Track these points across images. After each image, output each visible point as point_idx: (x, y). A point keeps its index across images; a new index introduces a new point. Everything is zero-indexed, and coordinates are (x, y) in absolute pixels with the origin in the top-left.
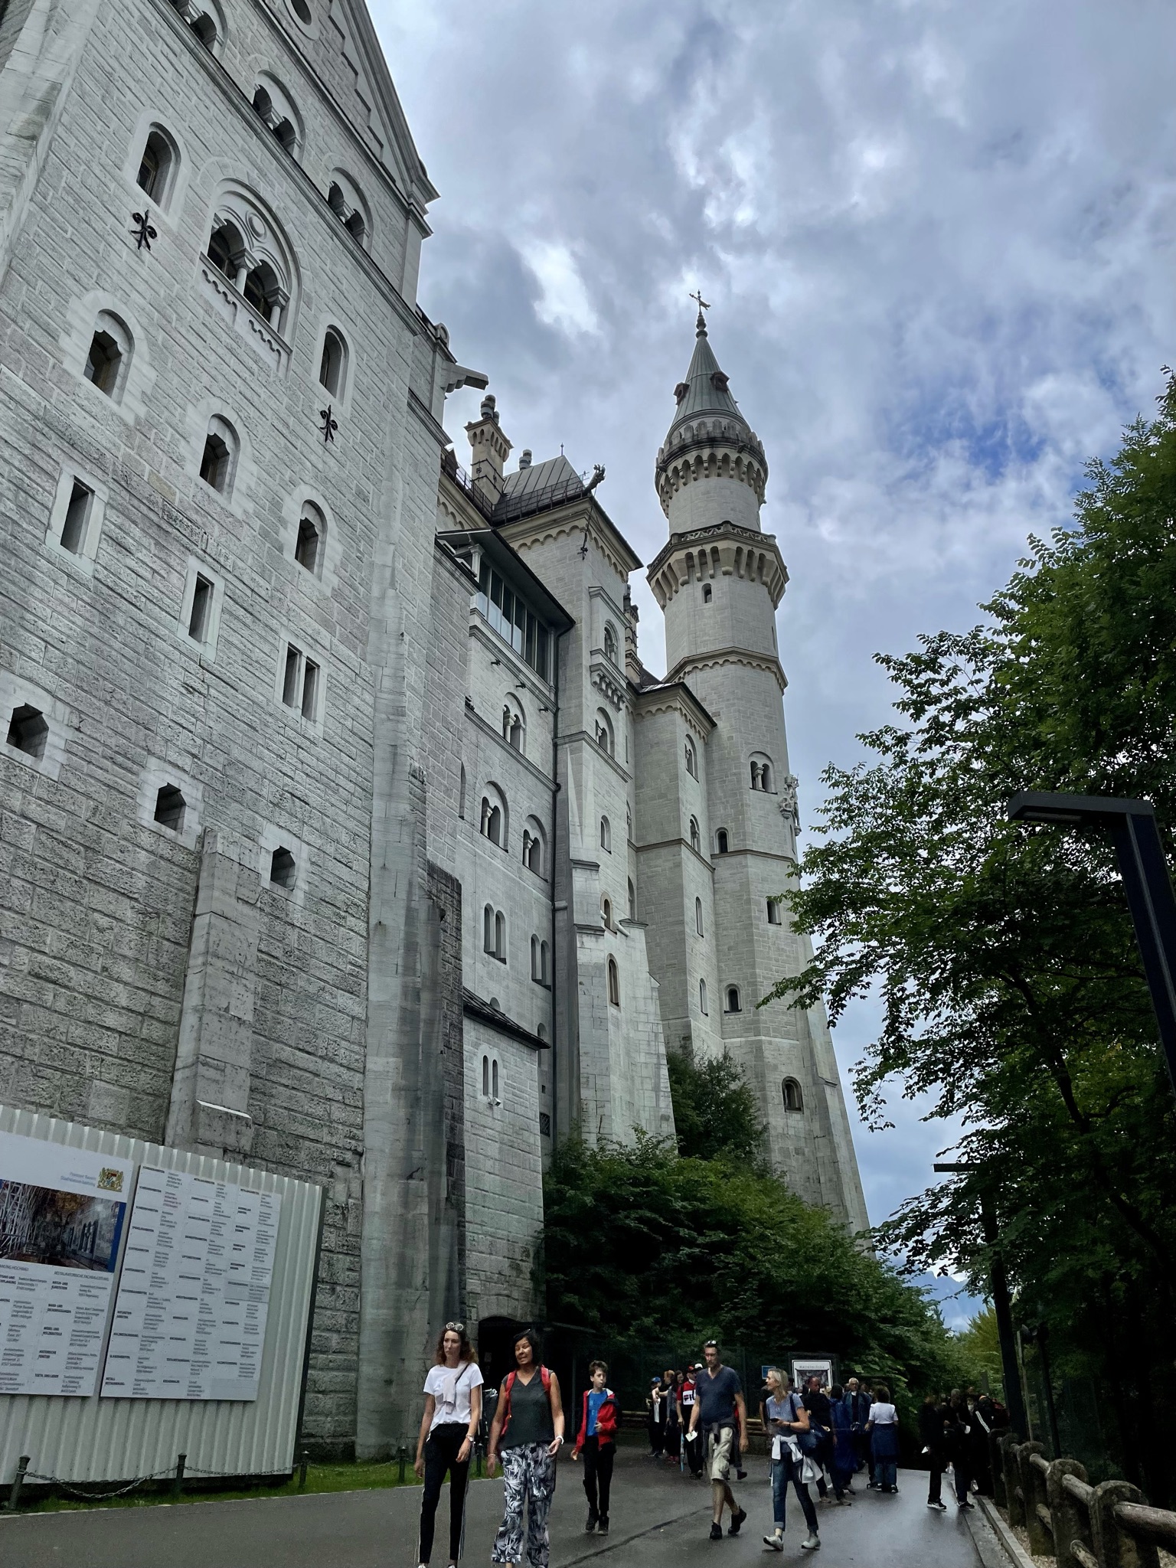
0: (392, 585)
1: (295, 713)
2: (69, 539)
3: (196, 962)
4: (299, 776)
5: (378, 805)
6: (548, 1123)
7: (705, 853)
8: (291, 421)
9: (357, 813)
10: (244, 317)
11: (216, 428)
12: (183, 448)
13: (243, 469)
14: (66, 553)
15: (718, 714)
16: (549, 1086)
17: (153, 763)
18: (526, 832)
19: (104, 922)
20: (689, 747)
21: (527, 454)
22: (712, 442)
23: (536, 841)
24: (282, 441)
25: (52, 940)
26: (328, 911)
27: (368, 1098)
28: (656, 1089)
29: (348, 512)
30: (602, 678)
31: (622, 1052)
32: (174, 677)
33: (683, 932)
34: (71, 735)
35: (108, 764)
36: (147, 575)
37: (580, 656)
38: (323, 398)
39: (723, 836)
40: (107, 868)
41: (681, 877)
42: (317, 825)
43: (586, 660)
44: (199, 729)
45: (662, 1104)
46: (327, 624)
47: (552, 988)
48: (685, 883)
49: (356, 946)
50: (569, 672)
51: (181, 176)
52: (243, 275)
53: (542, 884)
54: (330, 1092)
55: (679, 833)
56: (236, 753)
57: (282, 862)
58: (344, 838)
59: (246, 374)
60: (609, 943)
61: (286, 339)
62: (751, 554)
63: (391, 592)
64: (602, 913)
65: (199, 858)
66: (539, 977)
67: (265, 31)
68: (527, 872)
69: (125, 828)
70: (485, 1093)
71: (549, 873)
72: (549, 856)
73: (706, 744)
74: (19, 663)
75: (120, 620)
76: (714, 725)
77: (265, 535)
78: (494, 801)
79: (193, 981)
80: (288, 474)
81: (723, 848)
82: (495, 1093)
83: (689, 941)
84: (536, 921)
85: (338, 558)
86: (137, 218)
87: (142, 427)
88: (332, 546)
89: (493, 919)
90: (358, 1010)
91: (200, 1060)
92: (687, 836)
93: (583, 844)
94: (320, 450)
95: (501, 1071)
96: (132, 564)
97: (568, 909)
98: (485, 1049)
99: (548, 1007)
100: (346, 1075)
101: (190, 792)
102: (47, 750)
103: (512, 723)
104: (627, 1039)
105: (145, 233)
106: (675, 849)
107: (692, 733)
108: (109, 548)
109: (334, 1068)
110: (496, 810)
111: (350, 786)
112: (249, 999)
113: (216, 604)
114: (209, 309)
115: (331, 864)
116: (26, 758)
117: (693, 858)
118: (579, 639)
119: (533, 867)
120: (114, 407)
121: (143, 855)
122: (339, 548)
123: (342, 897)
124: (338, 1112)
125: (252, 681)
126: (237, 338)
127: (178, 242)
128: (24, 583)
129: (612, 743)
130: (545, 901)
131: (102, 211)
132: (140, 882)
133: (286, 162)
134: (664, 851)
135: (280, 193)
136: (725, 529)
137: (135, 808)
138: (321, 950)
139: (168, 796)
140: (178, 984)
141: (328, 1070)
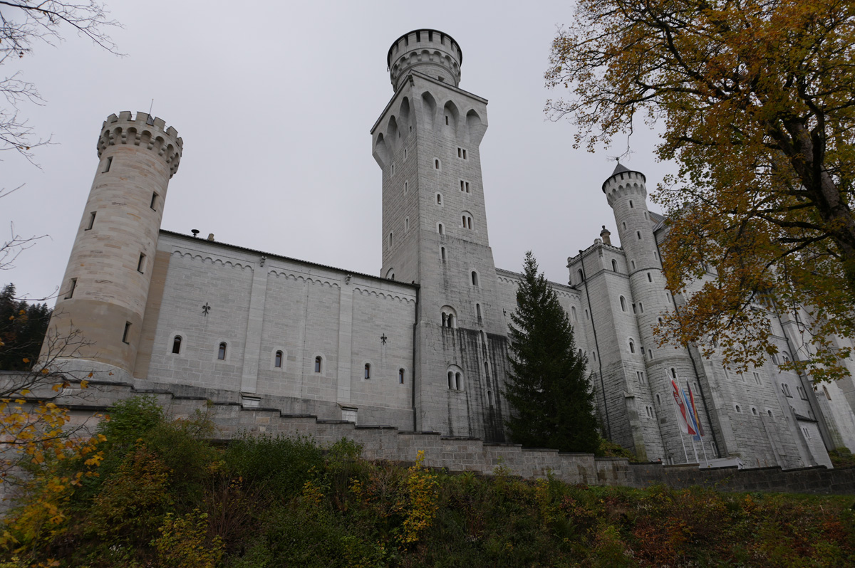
1: (759, 385)
2: (728, 377)
3: (768, 434)
4: (765, 396)
5: (777, 394)
9: (775, 398)
14: (728, 379)
17: (750, 405)
18: (783, 357)
19: (757, 432)
23: (787, 358)
25: (754, 437)
26: (779, 418)
27: (798, 448)
31: (837, 413)
34: (742, 407)
35: (746, 409)
36: (735, 375)
40: (754, 424)
42: (771, 403)
44: (751, 397)
47: (808, 400)
49: (785, 422)
54: (792, 448)
56: (757, 398)
57: (769, 412)
58: (775, 404)
65: (761, 417)
66: (803, 398)
69: (752, 417)
70: (807, 437)
72: (793, 361)
74: (733, 400)
82: (809, 436)
89: (785, 387)
90: (790, 434)
91: (776, 449)
95: (809, 431)
96: (733, 375)
97: (805, 376)
98: (802, 427)
99: (809, 406)
100: (793, 445)
101: (755, 408)
102: (741, 410)
104: (837, 409)
108: (731, 375)
111: (772, 393)
112: (777, 437)
113: (743, 373)
115: (776, 410)
116: (740, 413)
121: (755, 420)
123: (780, 415)
124: (795, 452)
125: (752, 383)
128: (727, 388)
129: (800, 318)
130: (797, 375)
132: (757, 424)
137: (751, 414)
138: (781, 425)
139: (754, 410)
140: (768, 438)
141: (790, 445)
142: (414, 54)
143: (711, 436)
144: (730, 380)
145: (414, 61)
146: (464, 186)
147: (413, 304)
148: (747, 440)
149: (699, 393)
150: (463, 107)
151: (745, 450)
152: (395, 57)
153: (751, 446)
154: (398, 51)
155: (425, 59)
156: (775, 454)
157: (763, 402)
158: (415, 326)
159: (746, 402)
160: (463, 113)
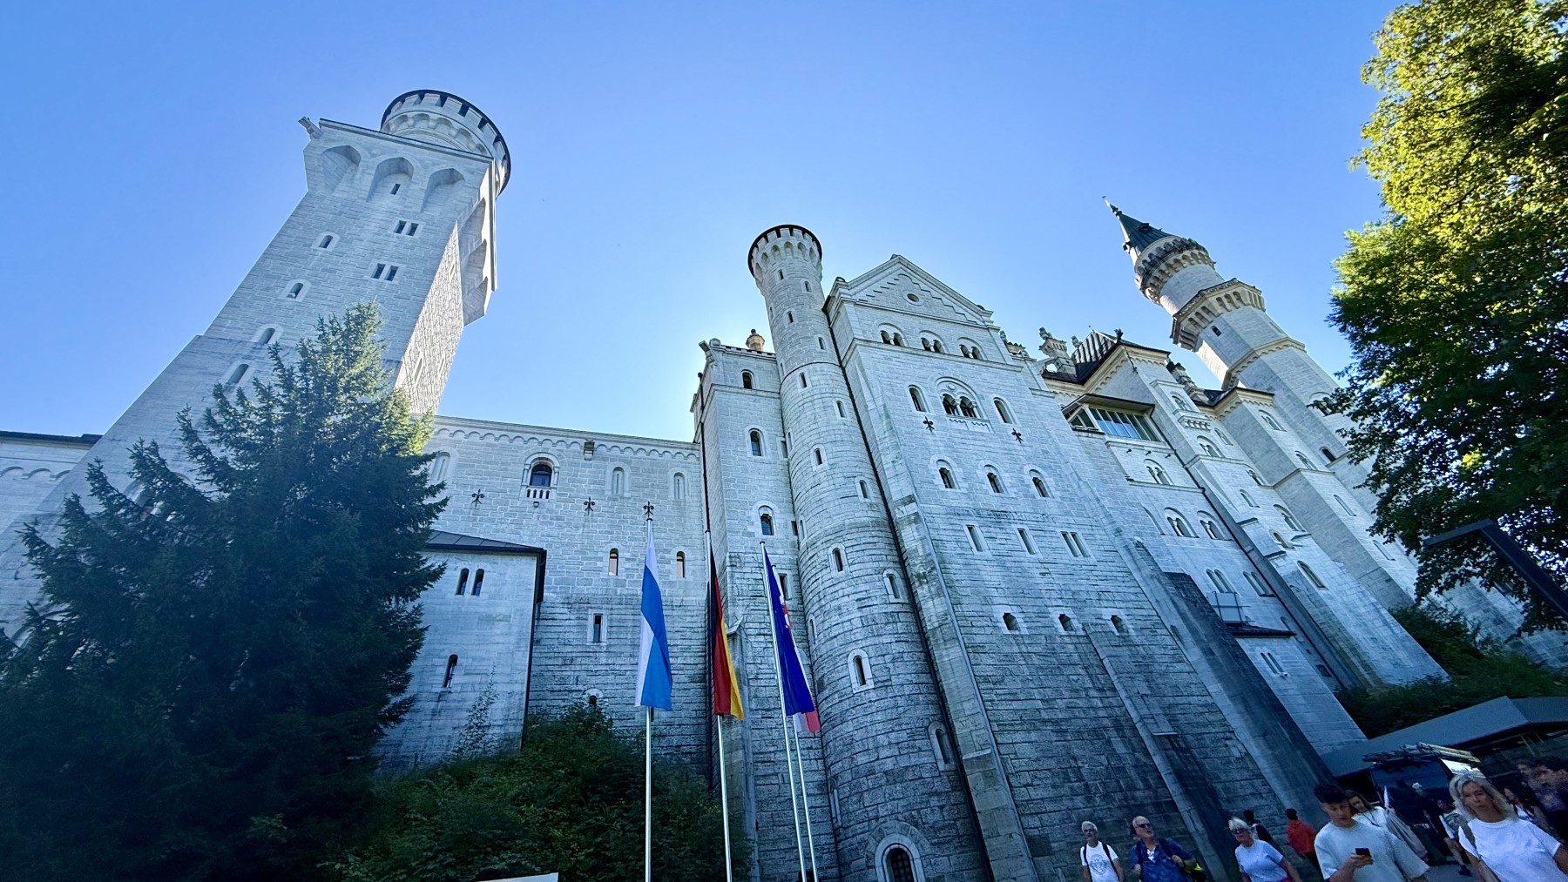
0: (1080, 480)
1: (1081, 558)
2: (979, 549)
3: (1114, 678)
4: (1099, 583)
5: (1136, 575)
6: (1325, 670)
7: (1321, 468)
8: (1006, 446)
9: (1130, 584)
10: (969, 421)
11: (988, 471)
12: (985, 487)
13: (1005, 479)
14: (980, 553)
15: (1271, 388)
16: (1311, 649)
17: (1050, 609)
18: (1202, 522)
19: (1075, 678)
20: (1265, 416)
21: (1074, 338)
22: (1161, 259)
23: (1210, 523)
24: (1008, 456)
25: (1066, 694)
26: (1147, 632)
27: (1219, 705)
28: (1386, 623)
29: (1045, 463)
30: (1189, 422)
31: (1346, 611)
32: (1036, 573)
33: (1339, 520)
34: (1023, 615)
35: (1038, 619)
36: (1004, 542)
37: (1169, 419)
38: (1009, 428)
39: (1326, 452)
40: (1064, 657)
41: (1314, 489)
42: (1119, 598)
43: (1174, 419)
44: (1055, 587)
45: (1397, 631)
46: (1068, 513)
47: (1275, 595)
48: (1320, 492)
49: (1169, 640)
50: (1168, 431)
51: (925, 395)
52: (958, 407)
53: (1229, 543)
54: (1201, 709)
55: (1294, 466)
56: (1073, 589)
57: (1115, 619)
58: (1133, 597)
59: (984, 443)
60: (1294, 556)
61: (985, 418)
62: (1227, 296)
63: (1081, 483)
64: (1276, 542)
65: (1087, 636)
66: (1263, 593)
67: (911, 319)
68: (1216, 542)
69: (1059, 639)
70: (1275, 672)
71: (1229, 535)
72: (1224, 527)
73: (1275, 407)
74: (994, 600)
75: (1009, 565)
76: (1272, 395)
77: (1025, 496)
78: (1174, 516)
79: (1118, 686)
80: (1018, 467)
81: (1332, 458)
82: (1281, 670)
83: (1349, 524)
84: (1240, 564)
85: (1053, 483)
86: (925, 422)
87: (970, 489)
88: (1049, 482)
89: (1215, 576)
90: (1188, 669)
91: (1142, 719)
92: (1301, 465)
93: (1239, 511)
94: (1020, 448)
95: (1277, 657)
96: (998, 541)
97: (1254, 548)
98: (1258, 650)
99: (1280, 606)
100: (1203, 699)
101: (1069, 613)
102: (1020, 625)
103: (1156, 473)
104: (1344, 603)
105: (930, 424)
106: (1298, 476)
107: (1261, 408)
108: (990, 541)
109: (1196, 698)
110: (1177, 520)
111: (1121, 574)
112: (1144, 685)
113: (1030, 535)
114: (960, 431)
115: (1134, 612)
116: (1017, 633)
117: (1314, 474)
118: (1162, 411)
119: (1219, 537)
120: (958, 491)
121: (1070, 646)
122: (1051, 479)
123: (1149, 622)
124: (1211, 718)
125: (1057, 556)
126: (974, 433)
127: (939, 418)
128: (977, 572)
129: (1218, 450)
130: (1238, 551)
131: (916, 430)
132: (1076, 657)
133: (946, 357)
134: (1290, 481)
135: (952, 369)
136: (1200, 294)
137: (1056, 629)
138: (1156, 650)
139: (1063, 619)
140: (1114, 689)
141: (1193, 700)
143: (932, 710)
144: (988, 554)
146: (384, 271)
148: (1040, 704)
149: (903, 598)
150: (429, 166)
151: (1033, 736)
153: (1057, 722)
156: (1143, 733)
157: (1094, 597)
159: (1039, 602)
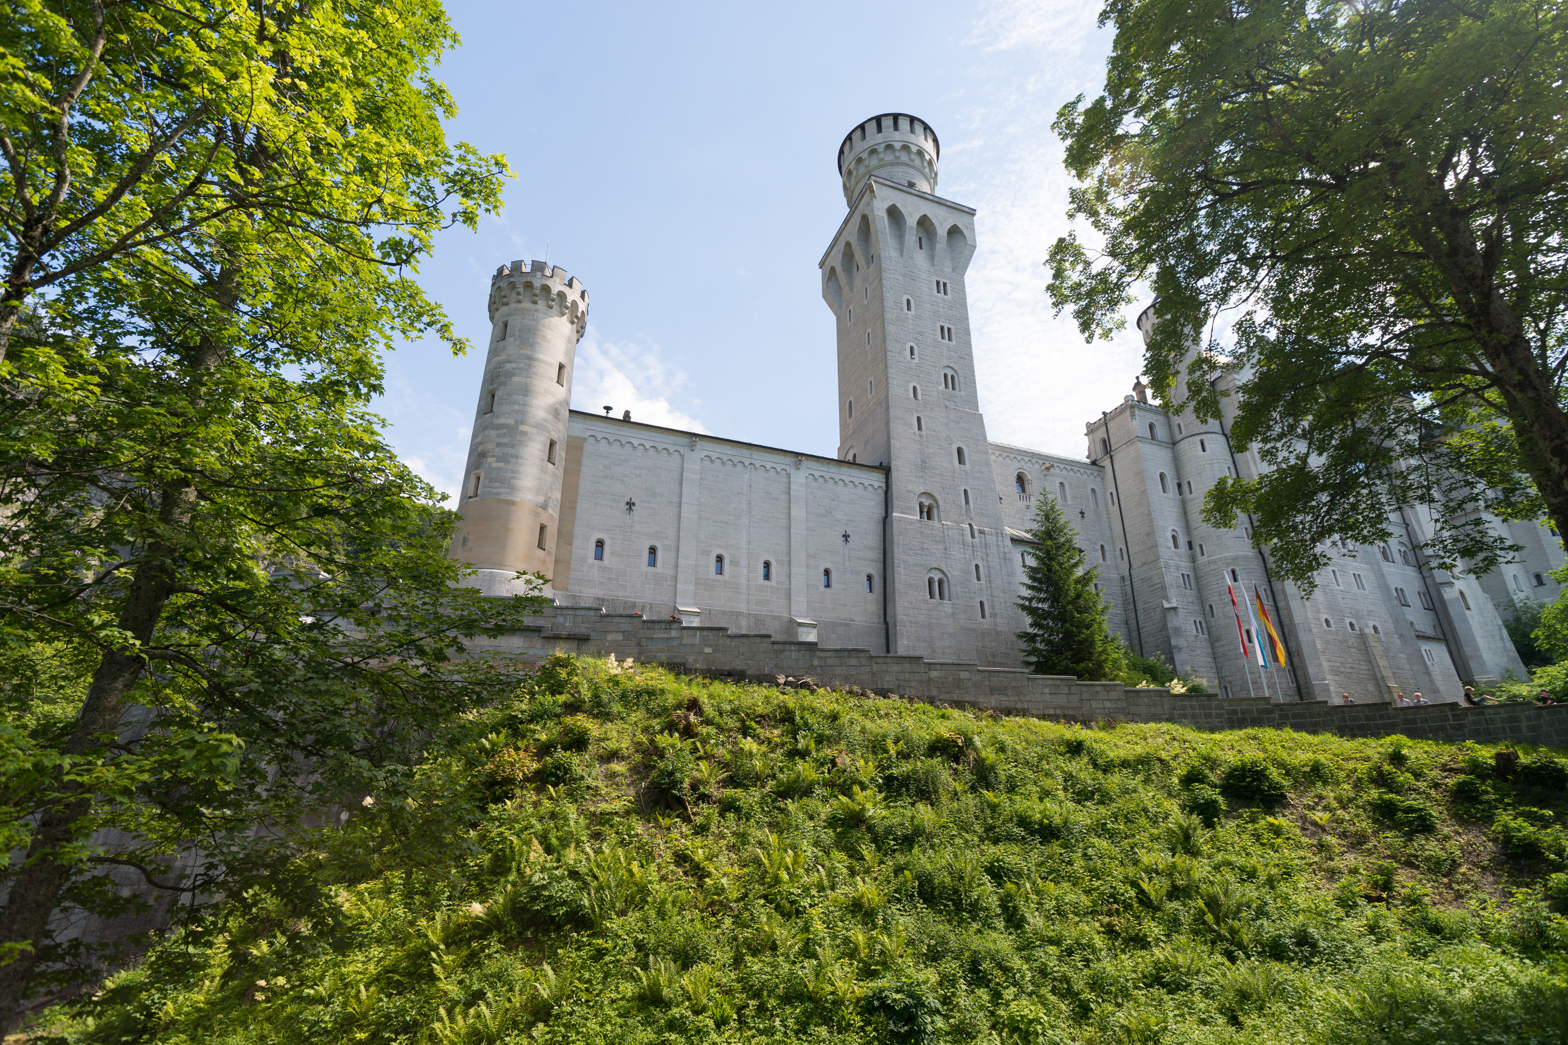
1: (1361, 590)
4: (1369, 606)
9: (1384, 608)
17: (1346, 619)
23: (1406, 552)
25: (1351, 662)
31: (1479, 628)
32: (1339, 597)
34: (1333, 620)
35: (1340, 624)
36: (1325, 577)
40: (1351, 644)
42: (1376, 616)
44: (1348, 607)
47: (1434, 609)
53: (1413, 568)
54: (1407, 677)
56: (1356, 608)
57: (1375, 627)
58: (1384, 616)
60: (1457, 586)
64: (1449, 573)
65: (1362, 635)
66: (1427, 608)
68: (1406, 567)
69: (1349, 635)
70: (1430, 661)
74: (1321, 610)
75: (1327, 591)
78: (1382, 545)
82: (1433, 660)
96: (1322, 577)
101: (1354, 622)
102: (1332, 625)
104: (1479, 622)
110: (1384, 547)
111: (1379, 602)
112: (1386, 662)
113: (1337, 574)
115: (1383, 624)
116: (1331, 629)
119: (1408, 564)
121: (1353, 639)
125: (1350, 588)
130: (1420, 577)
132: (1356, 644)
137: (1348, 630)
138: (1392, 645)
139: (1351, 625)
140: (1372, 663)
141: (1406, 673)
142: (873, 151)
145: (874, 161)
146: (946, 333)
147: (881, 492)
148: (1340, 665)
149: (1272, 602)
150: (942, 222)
151: (1337, 678)
152: (849, 157)
154: (851, 149)
155: (889, 157)
156: (1383, 684)
157: (1366, 614)
158: (886, 520)
159: (1340, 614)
160: (942, 231)
